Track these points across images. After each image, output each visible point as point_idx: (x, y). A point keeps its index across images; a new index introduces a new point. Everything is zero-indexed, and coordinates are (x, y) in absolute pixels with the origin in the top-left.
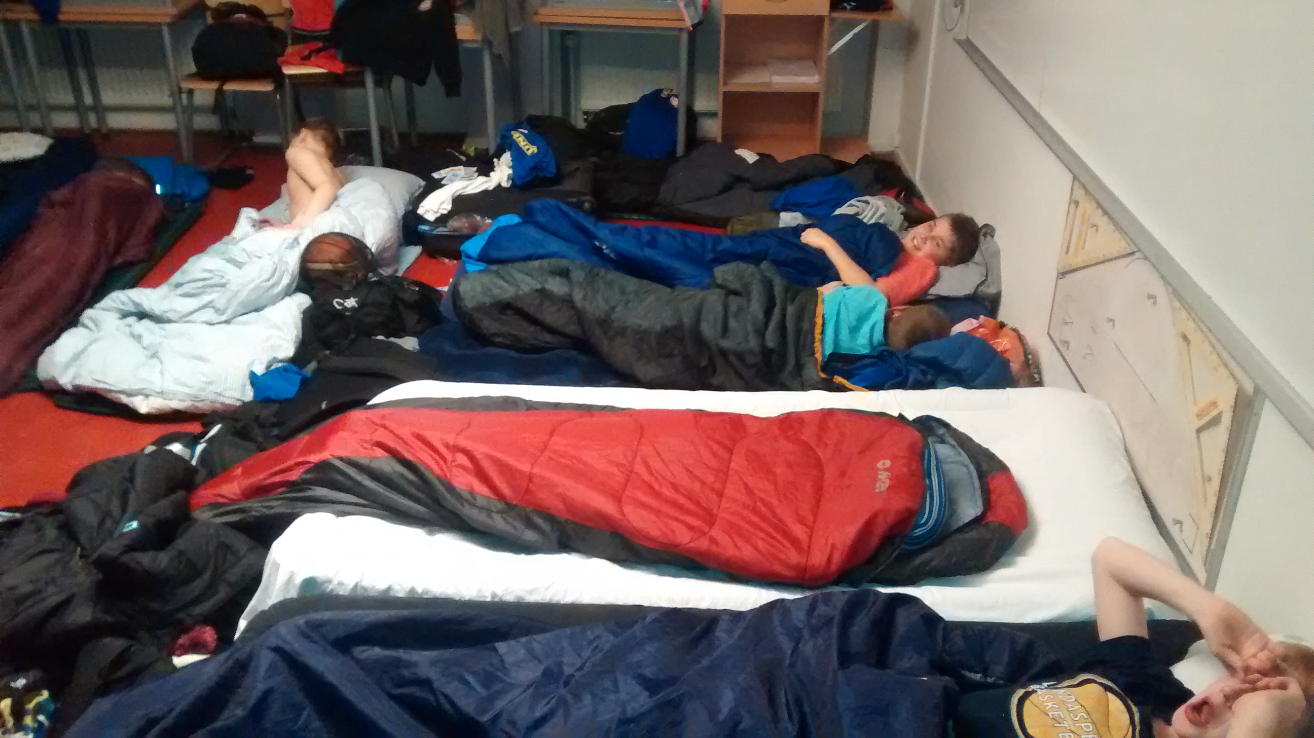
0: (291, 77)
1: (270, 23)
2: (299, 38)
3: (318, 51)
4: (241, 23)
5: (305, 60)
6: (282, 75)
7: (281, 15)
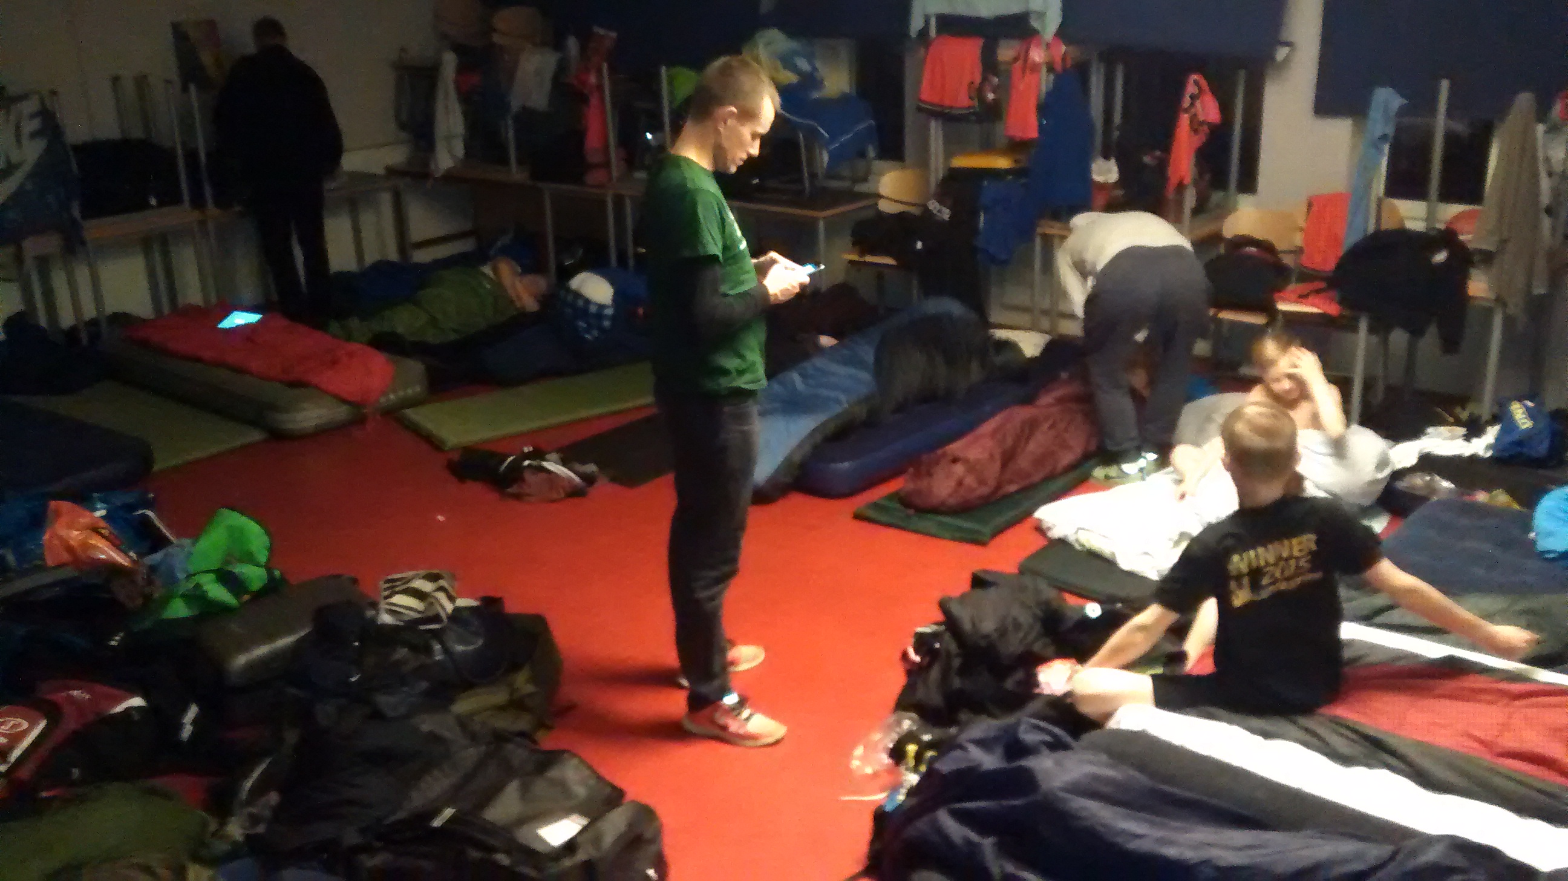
0: (1286, 314)
1: (1280, 260)
2: (1305, 276)
3: (1318, 292)
4: (1250, 257)
5: (1302, 298)
6: (1277, 311)
7: (1291, 252)
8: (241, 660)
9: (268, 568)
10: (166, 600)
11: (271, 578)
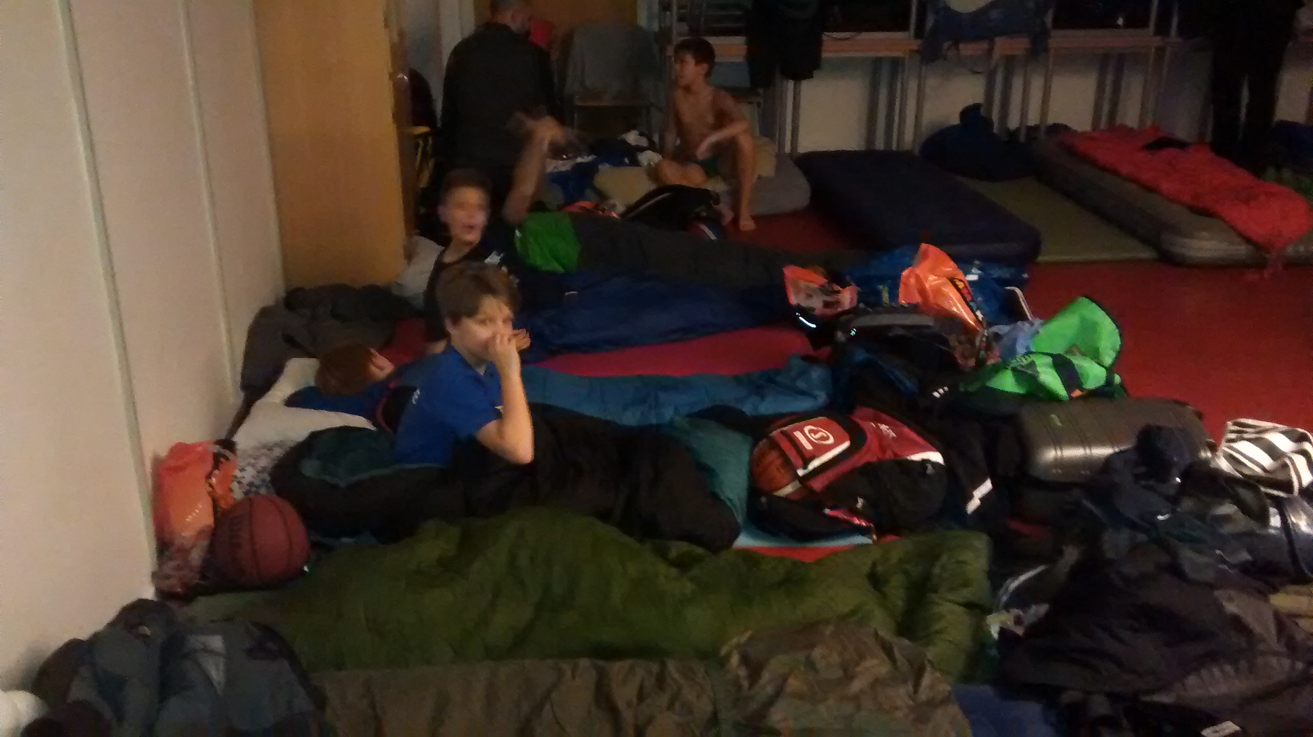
8: (1051, 454)
9: (1110, 370)
10: (997, 369)
11: (1109, 381)
